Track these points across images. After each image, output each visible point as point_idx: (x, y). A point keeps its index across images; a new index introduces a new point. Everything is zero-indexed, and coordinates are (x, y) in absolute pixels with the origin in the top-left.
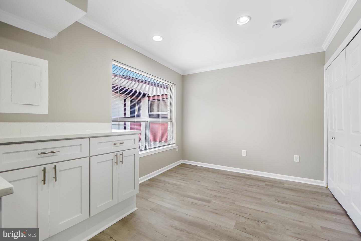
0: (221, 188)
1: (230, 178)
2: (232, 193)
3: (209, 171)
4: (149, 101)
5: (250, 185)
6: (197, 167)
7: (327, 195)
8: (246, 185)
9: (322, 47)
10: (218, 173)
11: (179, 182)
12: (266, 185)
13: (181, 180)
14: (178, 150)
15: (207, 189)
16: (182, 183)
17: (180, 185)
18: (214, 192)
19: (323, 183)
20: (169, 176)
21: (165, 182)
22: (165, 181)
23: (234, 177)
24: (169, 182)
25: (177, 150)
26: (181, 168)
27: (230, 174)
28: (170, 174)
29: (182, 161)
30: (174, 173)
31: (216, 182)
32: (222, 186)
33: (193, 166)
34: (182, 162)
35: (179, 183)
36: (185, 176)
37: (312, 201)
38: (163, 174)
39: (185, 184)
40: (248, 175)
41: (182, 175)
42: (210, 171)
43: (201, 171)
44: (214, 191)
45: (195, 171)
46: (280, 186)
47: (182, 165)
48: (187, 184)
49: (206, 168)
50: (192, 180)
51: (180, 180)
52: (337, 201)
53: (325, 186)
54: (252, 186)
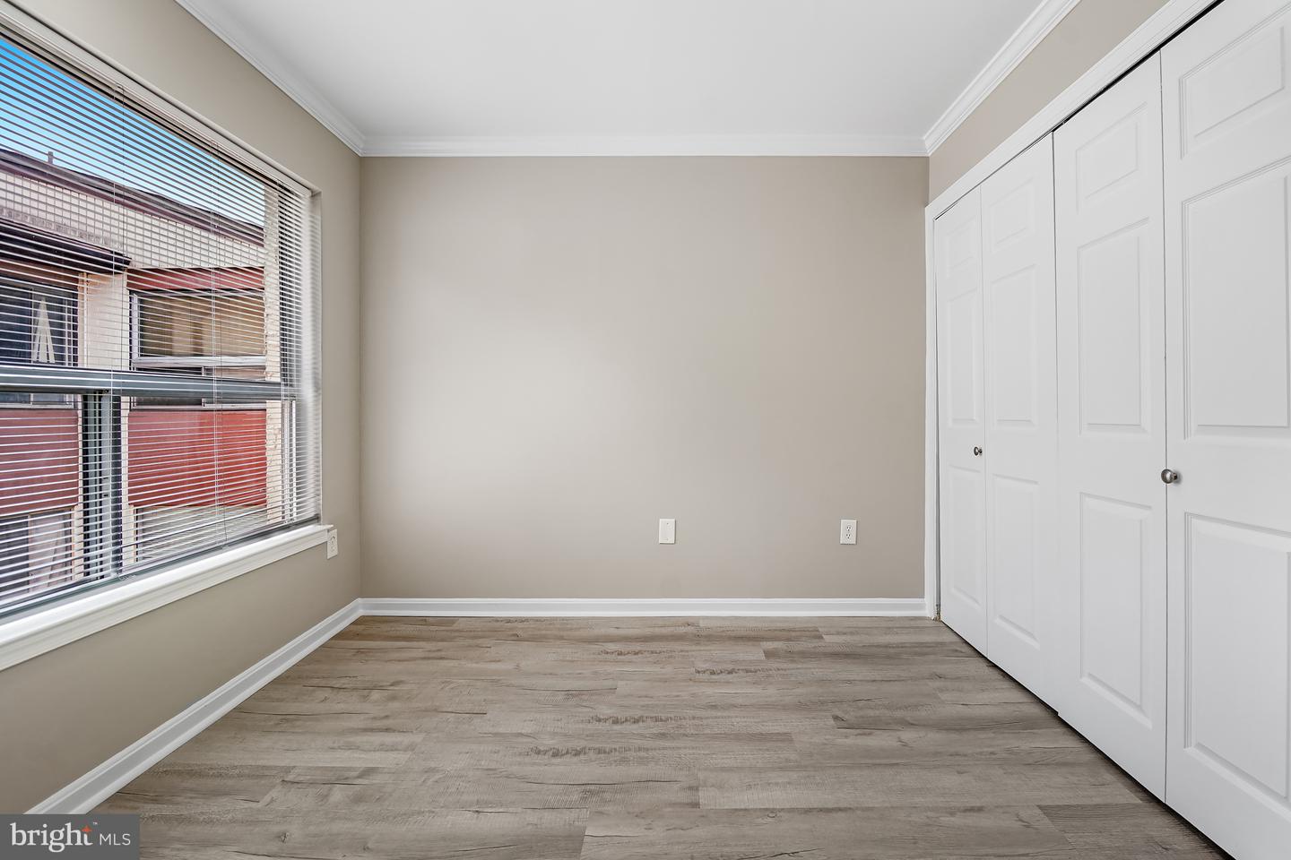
0: (600, 726)
1: (620, 654)
2: (661, 743)
3: (517, 638)
4: (136, 297)
5: (713, 673)
6: (453, 622)
7: (956, 651)
8: (701, 676)
9: (924, 138)
10: (561, 638)
11: (357, 754)
12: (769, 654)
13: (372, 730)
14: (336, 553)
15: (538, 752)
16: (378, 755)
17: (368, 772)
18: (575, 759)
19: (921, 607)
20: (287, 721)
21: (264, 776)
22: (259, 773)
23: (637, 647)
24: (288, 770)
25: (332, 551)
26: (359, 651)
27: (612, 631)
28: (293, 708)
29: (361, 608)
30: (321, 694)
31: (569, 694)
32: (605, 711)
33: (424, 620)
34: (361, 612)
35: (358, 760)
36: (393, 698)
37: (941, 690)
38: (239, 721)
39: (401, 758)
40: (688, 622)
41: (375, 695)
42: (519, 633)
43: (480, 641)
44: (577, 753)
45: (442, 654)
46: (815, 647)
47: (364, 628)
48: (411, 748)
49: (496, 620)
50: (437, 710)
51: (366, 730)
52: (995, 666)
53: (928, 616)
54: (724, 677)
